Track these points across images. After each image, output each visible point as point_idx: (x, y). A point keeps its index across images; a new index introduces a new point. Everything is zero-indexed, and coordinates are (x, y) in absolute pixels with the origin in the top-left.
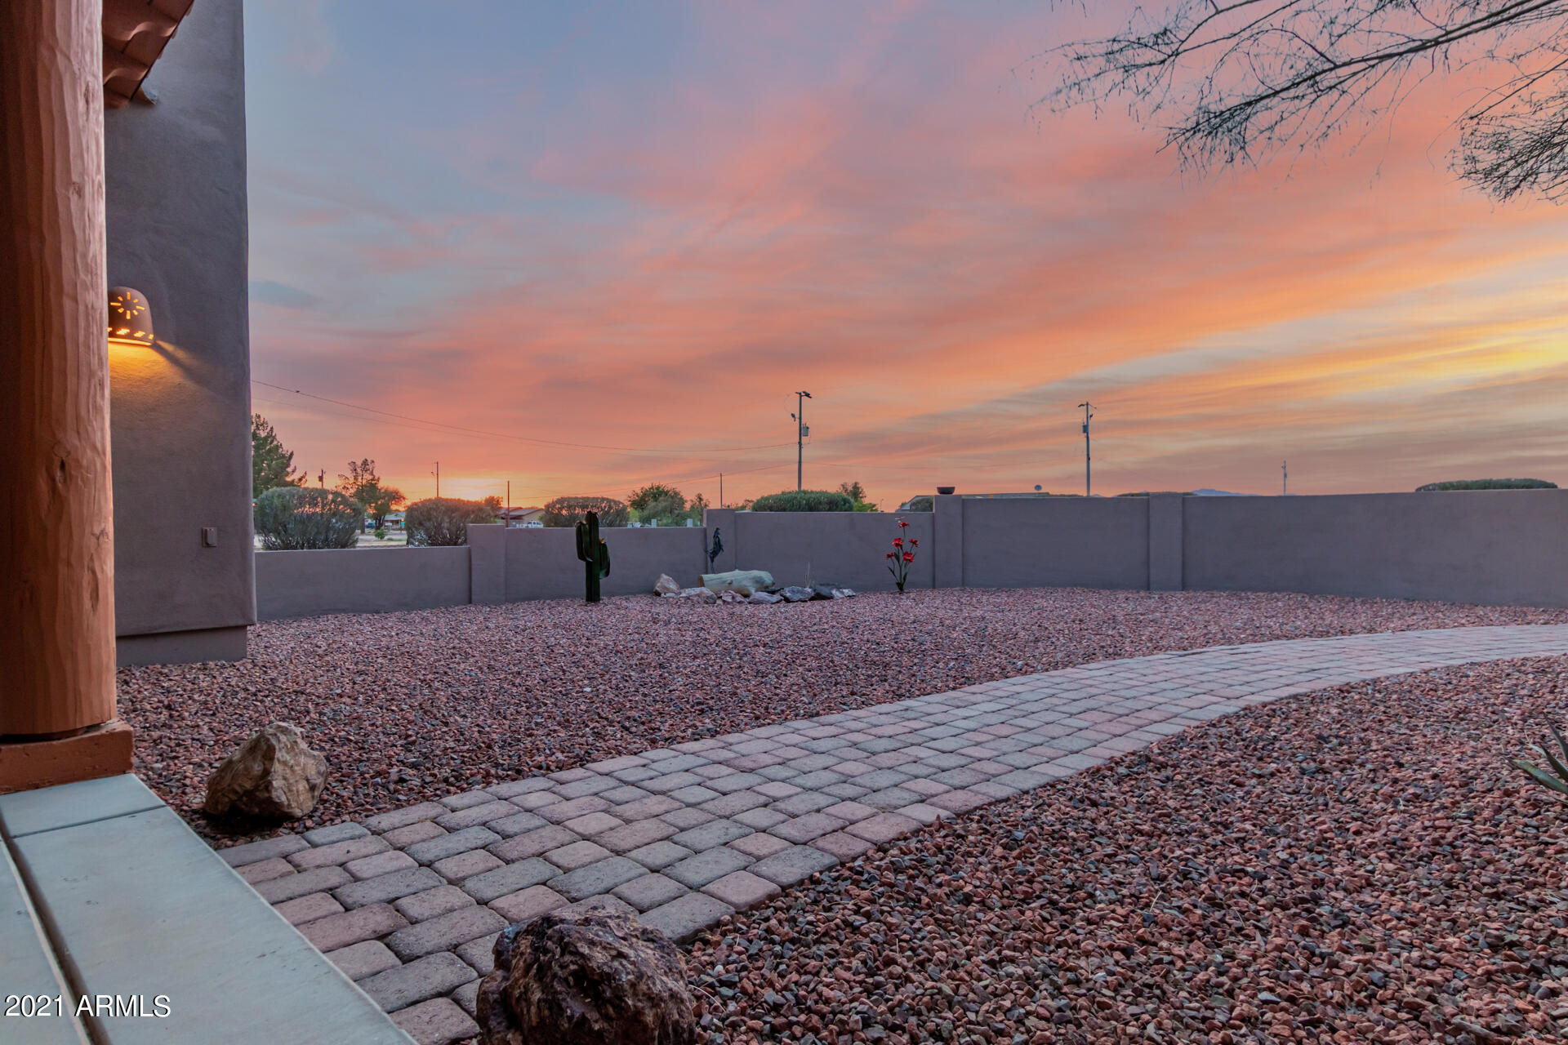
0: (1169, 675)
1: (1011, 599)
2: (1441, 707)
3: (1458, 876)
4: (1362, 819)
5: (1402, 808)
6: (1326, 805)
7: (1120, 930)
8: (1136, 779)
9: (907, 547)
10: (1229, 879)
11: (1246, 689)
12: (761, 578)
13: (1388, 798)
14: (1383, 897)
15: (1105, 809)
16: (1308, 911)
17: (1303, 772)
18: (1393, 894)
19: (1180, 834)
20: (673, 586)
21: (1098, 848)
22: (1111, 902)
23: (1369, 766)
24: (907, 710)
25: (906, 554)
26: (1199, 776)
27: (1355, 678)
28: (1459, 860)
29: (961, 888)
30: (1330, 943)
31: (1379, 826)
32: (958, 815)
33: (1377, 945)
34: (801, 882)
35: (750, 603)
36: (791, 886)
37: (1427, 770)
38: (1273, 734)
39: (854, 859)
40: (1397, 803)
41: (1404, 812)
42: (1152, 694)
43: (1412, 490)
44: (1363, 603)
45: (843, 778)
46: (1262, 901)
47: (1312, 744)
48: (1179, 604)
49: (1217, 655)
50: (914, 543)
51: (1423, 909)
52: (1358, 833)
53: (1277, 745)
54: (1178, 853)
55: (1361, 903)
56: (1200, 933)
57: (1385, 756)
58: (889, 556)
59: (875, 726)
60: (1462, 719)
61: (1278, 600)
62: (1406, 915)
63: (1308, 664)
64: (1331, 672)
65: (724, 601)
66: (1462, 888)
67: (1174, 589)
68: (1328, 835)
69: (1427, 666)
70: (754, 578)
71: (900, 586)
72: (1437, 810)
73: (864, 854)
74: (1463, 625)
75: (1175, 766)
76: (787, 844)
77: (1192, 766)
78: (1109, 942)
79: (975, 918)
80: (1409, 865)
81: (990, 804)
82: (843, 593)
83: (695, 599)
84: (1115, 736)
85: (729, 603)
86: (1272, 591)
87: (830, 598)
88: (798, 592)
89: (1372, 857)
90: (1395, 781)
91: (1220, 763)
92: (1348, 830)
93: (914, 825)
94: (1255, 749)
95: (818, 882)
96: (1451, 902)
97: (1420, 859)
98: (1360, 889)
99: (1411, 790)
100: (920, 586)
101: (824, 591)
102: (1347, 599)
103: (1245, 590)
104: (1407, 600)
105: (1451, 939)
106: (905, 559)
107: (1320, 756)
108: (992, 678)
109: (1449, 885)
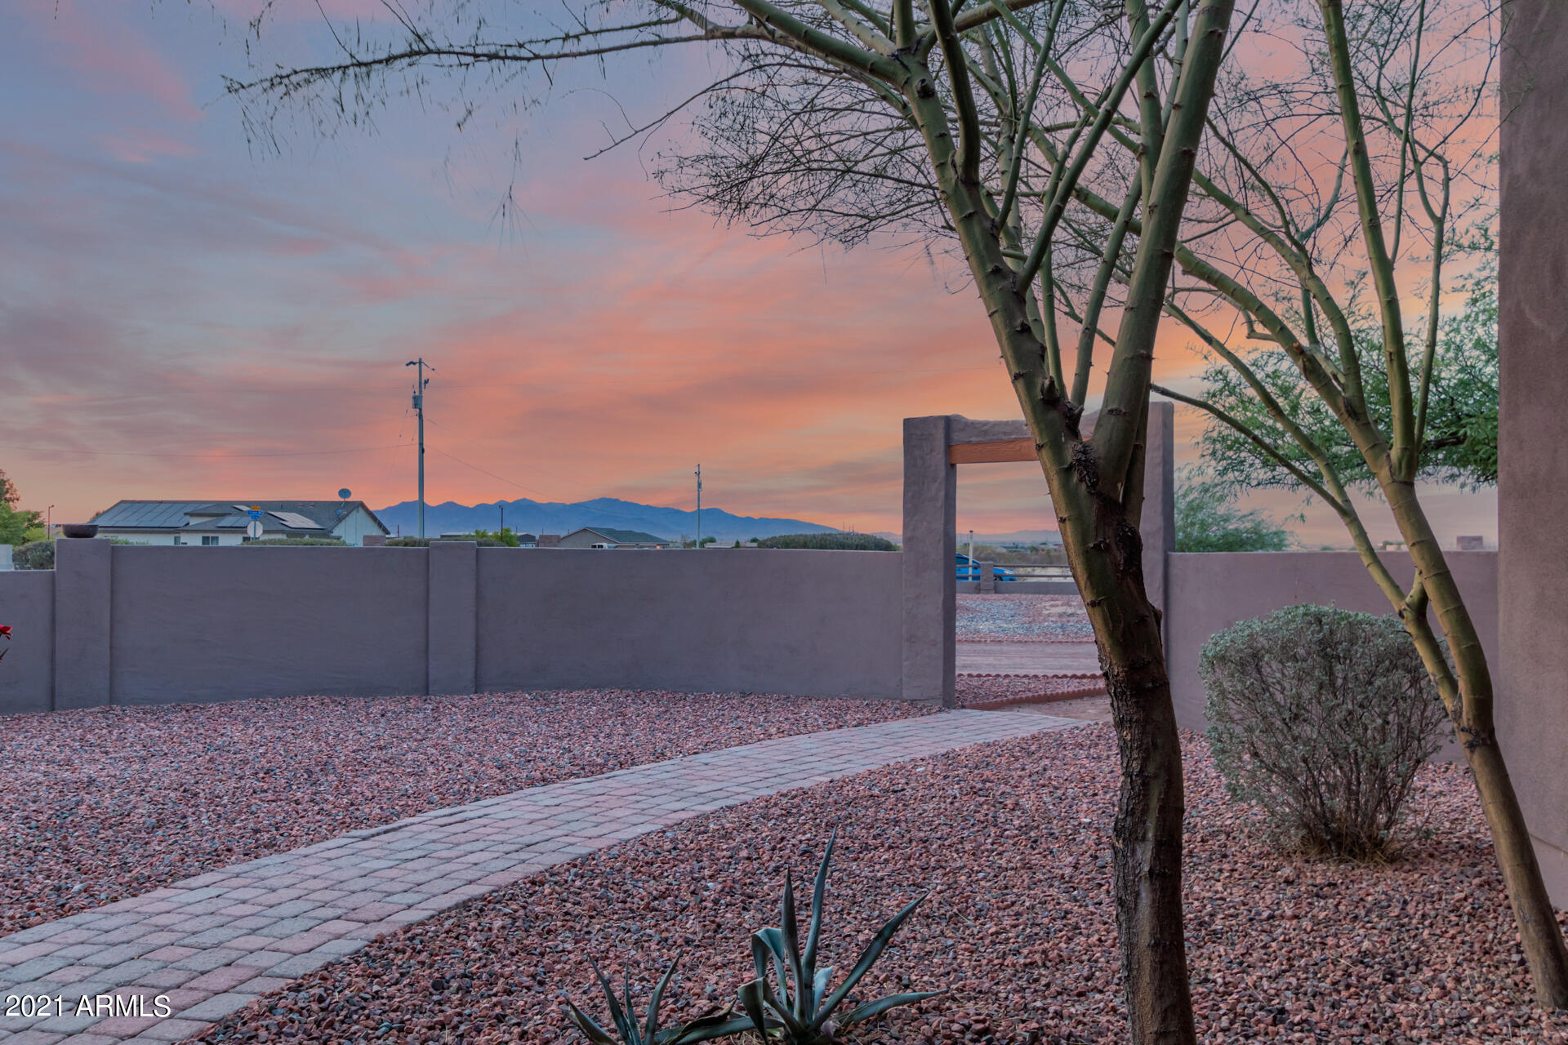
67: (465, 691)
86: (591, 690)
100: (24, 708)
102: (678, 695)
103: (558, 687)
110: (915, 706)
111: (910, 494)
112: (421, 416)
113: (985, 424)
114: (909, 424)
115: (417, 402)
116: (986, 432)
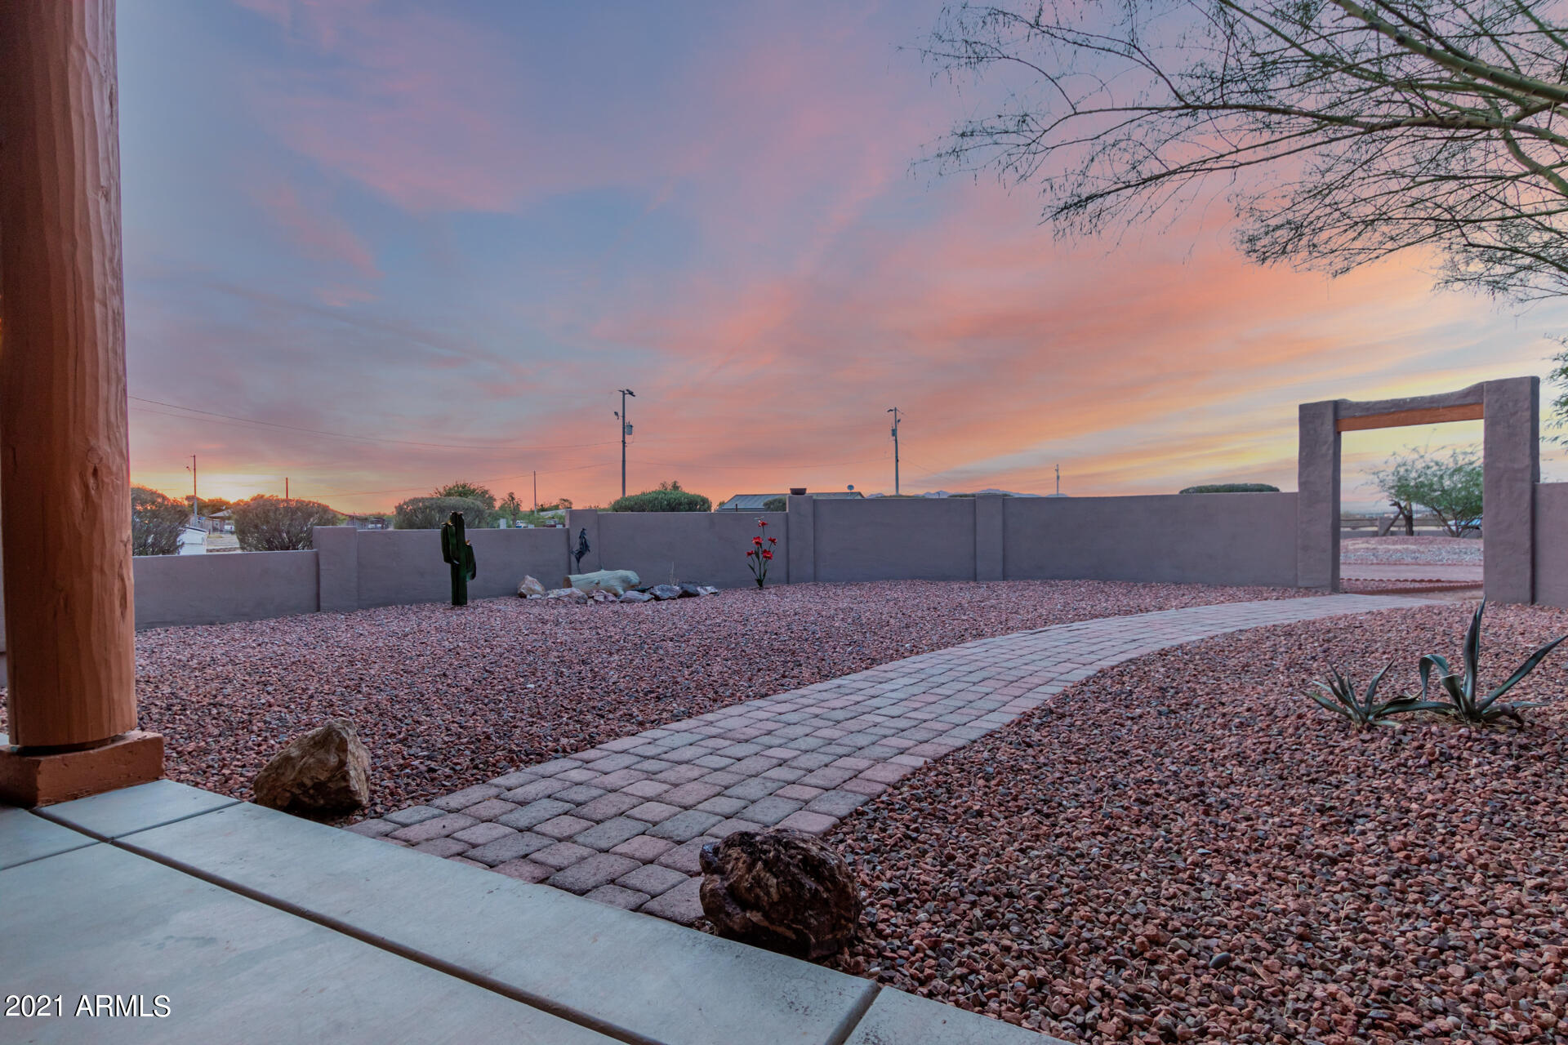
0: (1033, 649)
1: (864, 592)
2: (1232, 663)
3: (1286, 772)
4: (1211, 742)
5: (1235, 732)
6: (1185, 734)
7: (1092, 823)
8: (1049, 726)
9: (766, 545)
10: (1144, 787)
11: (1093, 657)
12: (627, 577)
13: (1224, 726)
14: (1244, 789)
15: (1039, 749)
16: (1201, 801)
17: (1160, 713)
18: (1249, 786)
19: (1097, 762)
20: (538, 587)
21: (1049, 774)
22: (1076, 808)
23: (1202, 706)
24: (839, 687)
25: (765, 551)
26: (1091, 722)
27: (1167, 645)
28: (1282, 762)
29: (971, 808)
30: (1225, 817)
31: (1224, 745)
32: (936, 761)
33: (1254, 816)
34: (851, 815)
35: (622, 602)
36: (845, 818)
37: (1241, 706)
38: (1129, 688)
39: (879, 796)
40: (1230, 730)
41: (1237, 734)
42: (1026, 664)
43: (1177, 493)
44: (1144, 587)
45: (827, 742)
46: (1172, 798)
47: (1157, 694)
48: (1005, 594)
49: (1057, 633)
50: (773, 541)
51: (1270, 794)
52: (1213, 751)
53: (1134, 696)
54: (1102, 773)
55: (1232, 793)
56: (1143, 820)
57: (1211, 699)
58: (749, 554)
59: (823, 701)
60: (1248, 671)
61: (1080, 587)
62: (1262, 798)
63: (1129, 636)
64: (1147, 641)
65: (596, 601)
66: (1290, 779)
67: (997, 579)
68: (1194, 754)
69: (1212, 634)
70: (620, 577)
71: (760, 582)
72: (1258, 732)
73: (885, 792)
74: (1222, 602)
75: (1071, 715)
76: (820, 791)
77: (1083, 715)
78: (1090, 831)
79: (991, 825)
80: (1252, 768)
81: (954, 751)
82: (706, 590)
83: (566, 599)
84: (1016, 697)
85: (601, 603)
86: (1074, 579)
87: (697, 595)
88: (668, 590)
89: (1228, 765)
90: (1224, 715)
91: (1101, 712)
92: (1205, 749)
93: (910, 770)
94: (1120, 700)
95: (863, 813)
96: (1287, 788)
97: (1258, 763)
98: (1227, 786)
99: (1237, 720)
100: (777, 582)
101: (691, 588)
102: (1131, 584)
103: (1053, 578)
104: (1176, 583)
105: (1293, 810)
106: (765, 557)
107: (1167, 703)
108: (892, 659)
109: (1281, 778)
110: (1309, 590)
111: (1304, 454)
112: (896, 441)
113: (1368, 403)
114: (1303, 408)
115: (894, 433)
116: (1368, 409)
